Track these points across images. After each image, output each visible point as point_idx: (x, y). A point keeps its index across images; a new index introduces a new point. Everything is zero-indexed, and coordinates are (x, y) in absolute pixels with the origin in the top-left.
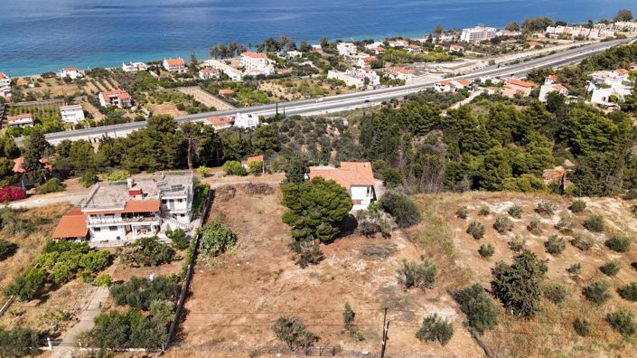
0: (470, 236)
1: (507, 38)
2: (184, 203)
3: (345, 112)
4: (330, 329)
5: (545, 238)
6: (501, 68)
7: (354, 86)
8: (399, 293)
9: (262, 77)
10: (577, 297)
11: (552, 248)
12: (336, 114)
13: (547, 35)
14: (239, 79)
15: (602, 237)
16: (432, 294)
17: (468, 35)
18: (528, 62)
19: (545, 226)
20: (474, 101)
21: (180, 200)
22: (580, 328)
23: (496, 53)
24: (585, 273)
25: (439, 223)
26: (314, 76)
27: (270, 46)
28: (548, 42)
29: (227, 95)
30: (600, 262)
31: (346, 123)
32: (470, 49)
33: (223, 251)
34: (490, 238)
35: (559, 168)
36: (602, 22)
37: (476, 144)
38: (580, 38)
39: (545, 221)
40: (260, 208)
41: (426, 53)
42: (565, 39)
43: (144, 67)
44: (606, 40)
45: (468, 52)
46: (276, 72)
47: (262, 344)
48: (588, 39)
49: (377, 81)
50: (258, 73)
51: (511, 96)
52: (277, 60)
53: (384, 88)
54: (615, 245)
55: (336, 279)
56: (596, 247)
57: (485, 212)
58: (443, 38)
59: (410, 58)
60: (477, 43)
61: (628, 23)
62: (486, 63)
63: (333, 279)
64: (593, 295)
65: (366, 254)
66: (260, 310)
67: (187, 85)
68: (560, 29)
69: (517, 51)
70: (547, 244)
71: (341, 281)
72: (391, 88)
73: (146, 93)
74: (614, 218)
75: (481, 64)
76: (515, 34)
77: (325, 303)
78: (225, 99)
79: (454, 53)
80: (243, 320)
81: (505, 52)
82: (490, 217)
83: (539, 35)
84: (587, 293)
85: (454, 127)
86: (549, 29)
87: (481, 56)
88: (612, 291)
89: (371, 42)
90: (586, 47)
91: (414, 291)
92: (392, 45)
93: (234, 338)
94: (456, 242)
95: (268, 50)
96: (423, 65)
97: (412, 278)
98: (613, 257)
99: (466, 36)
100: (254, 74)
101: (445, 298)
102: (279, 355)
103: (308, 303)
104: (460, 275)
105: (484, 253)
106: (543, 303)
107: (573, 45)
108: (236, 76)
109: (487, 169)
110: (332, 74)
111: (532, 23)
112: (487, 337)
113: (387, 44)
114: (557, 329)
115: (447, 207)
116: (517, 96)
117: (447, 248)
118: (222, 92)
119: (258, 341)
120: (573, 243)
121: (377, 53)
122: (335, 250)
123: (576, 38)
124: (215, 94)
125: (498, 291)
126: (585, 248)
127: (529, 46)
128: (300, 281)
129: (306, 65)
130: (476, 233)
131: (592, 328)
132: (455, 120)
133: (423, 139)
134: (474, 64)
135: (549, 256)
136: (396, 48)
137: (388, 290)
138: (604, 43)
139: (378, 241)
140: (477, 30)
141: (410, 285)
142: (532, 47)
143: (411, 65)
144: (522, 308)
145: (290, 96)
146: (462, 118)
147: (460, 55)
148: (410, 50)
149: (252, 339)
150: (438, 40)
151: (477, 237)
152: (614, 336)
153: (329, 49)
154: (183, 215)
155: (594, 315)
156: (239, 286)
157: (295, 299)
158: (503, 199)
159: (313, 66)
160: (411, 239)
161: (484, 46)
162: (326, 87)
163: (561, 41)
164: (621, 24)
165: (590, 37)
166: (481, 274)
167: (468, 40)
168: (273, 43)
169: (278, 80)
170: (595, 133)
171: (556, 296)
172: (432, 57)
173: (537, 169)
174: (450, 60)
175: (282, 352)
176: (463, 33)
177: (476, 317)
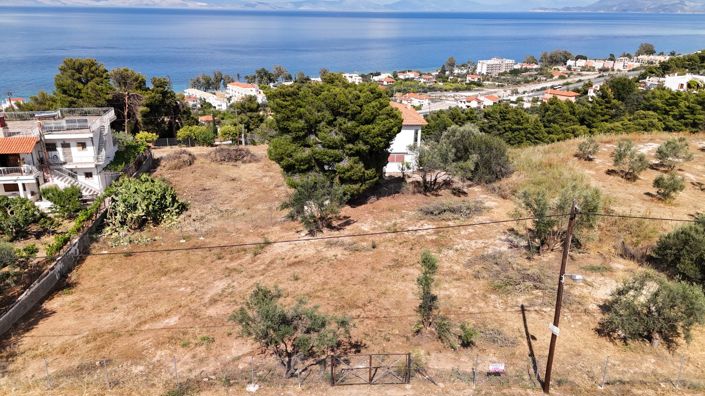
1: (526, 70)
2: (91, 150)
4: (386, 328)
8: (519, 262)
13: (569, 68)
14: (224, 108)
16: (589, 260)
17: (485, 67)
21: (82, 145)
23: (517, 83)
27: (262, 77)
28: (571, 74)
29: (208, 122)
32: (488, 80)
33: (157, 222)
36: (624, 56)
38: (604, 70)
40: (234, 176)
41: (441, 84)
42: (589, 70)
45: (486, 83)
47: (210, 367)
48: (613, 70)
55: (381, 248)
58: (456, 71)
59: (423, 88)
60: (495, 74)
62: (509, 92)
63: (374, 247)
66: (214, 301)
68: (581, 63)
69: (539, 81)
71: (390, 249)
75: (503, 92)
76: (535, 66)
77: (365, 281)
79: (472, 83)
80: (173, 321)
81: (527, 82)
83: (560, 67)
86: (570, 63)
87: (502, 86)
89: (378, 74)
92: (401, 76)
93: (136, 356)
95: (260, 83)
96: (438, 94)
99: (481, 68)
102: (252, 388)
103: (325, 283)
104: (637, 226)
108: (221, 105)
111: (551, 57)
113: (395, 76)
118: (202, 119)
119: (202, 361)
121: (385, 83)
122: (371, 213)
123: (600, 70)
127: (552, 76)
128: (307, 253)
132: (496, 123)
134: (494, 92)
136: (406, 80)
139: (447, 199)
140: (494, 61)
142: (556, 77)
143: (425, 94)
146: (504, 119)
147: (479, 85)
148: (422, 80)
149: (187, 357)
150: (452, 73)
154: (89, 175)
156: (176, 270)
157: (297, 279)
160: (505, 195)
161: (503, 77)
163: (585, 72)
164: (644, 57)
165: (616, 68)
167: (484, 72)
168: (266, 74)
172: (448, 87)
174: (468, 89)
175: (261, 380)
176: (479, 65)
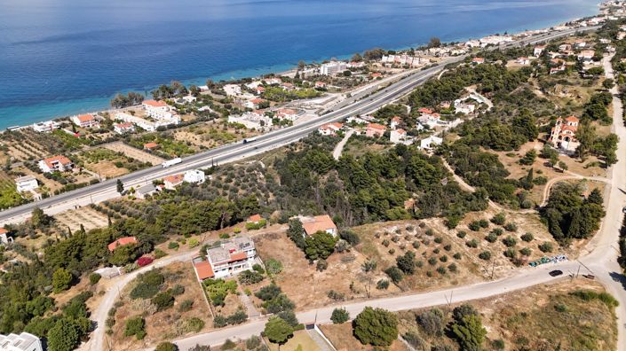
0: (383, 246)
1: (354, 70)
3: (258, 155)
5: (412, 242)
6: (357, 103)
7: (254, 129)
8: (364, 274)
9: (172, 127)
10: (427, 264)
11: (416, 246)
12: (251, 158)
13: (383, 65)
14: (152, 130)
15: (433, 238)
16: (377, 272)
17: (326, 69)
18: (375, 95)
19: (411, 236)
20: (349, 141)
22: (429, 275)
23: (349, 86)
24: (428, 254)
25: (369, 241)
26: (215, 120)
27: (164, 92)
28: (385, 72)
29: (153, 149)
30: (433, 249)
31: (263, 166)
32: (330, 83)
34: (392, 246)
35: (411, 200)
37: (362, 182)
38: (407, 67)
39: (411, 234)
41: (298, 89)
42: (397, 67)
43: (55, 125)
44: (424, 69)
45: (330, 86)
46: (182, 120)
48: (412, 67)
49: (269, 122)
50: (169, 123)
51: (372, 136)
52: (176, 106)
53: (277, 129)
54: (438, 241)
55: (338, 274)
56: (431, 243)
57: (386, 234)
58: (306, 71)
59: (287, 96)
60: (334, 76)
61: (438, 49)
62: (345, 96)
63: (336, 274)
64: (432, 262)
65: (344, 261)
67: (109, 141)
68: (392, 58)
69: (364, 83)
70: (413, 244)
71: (340, 274)
72: (283, 129)
73: (77, 153)
74: (436, 228)
75: (342, 97)
76: (360, 65)
77: (339, 283)
78: (152, 151)
79: (319, 89)
81: (356, 84)
82: (389, 236)
83: (378, 64)
84: (430, 262)
85: (345, 168)
86: (384, 59)
87: (340, 90)
88: (438, 260)
89: (250, 80)
90: (412, 76)
91: (369, 273)
92: (268, 83)
94: (379, 249)
95: (164, 97)
96: (299, 102)
97: (368, 268)
98: (437, 245)
99: (324, 70)
100: (165, 124)
101: (382, 273)
103: (332, 284)
104: (385, 263)
105: (391, 252)
106: (416, 268)
107: (403, 74)
108: (150, 127)
109: (375, 202)
110: (231, 119)
111: (371, 54)
112: (400, 284)
113: (264, 83)
114: (422, 276)
115: (370, 233)
116: (376, 136)
117: (376, 253)
118: (146, 146)
120: (422, 242)
121: (259, 92)
122: (330, 261)
123: (404, 67)
124: (141, 148)
125: (400, 266)
126: (427, 243)
127: (372, 77)
128: (324, 277)
129: (206, 111)
130: (385, 244)
131: (433, 274)
133: (326, 177)
134: (336, 98)
135: (415, 250)
136: (273, 85)
137: (359, 274)
138: (424, 71)
139: (346, 254)
140: (332, 64)
141: (367, 271)
142: (375, 78)
143: (290, 103)
144: (410, 272)
145: (206, 144)
147: (324, 90)
148: (285, 88)
150: (303, 75)
151: (387, 246)
152: (439, 275)
153: (215, 90)
155: (433, 269)
156: (298, 284)
157: (326, 284)
158: (392, 225)
159: (211, 111)
160: (359, 251)
161: (340, 79)
162: (232, 131)
163: (394, 70)
164: (433, 50)
165: (414, 65)
166: (392, 261)
167: (326, 73)
169: (188, 128)
170: (425, 173)
171: (420, 265)
172: (304, 94)
173: (401, 202)
174: (318, 96)
176: (322, 68)
177: (395, 278)
